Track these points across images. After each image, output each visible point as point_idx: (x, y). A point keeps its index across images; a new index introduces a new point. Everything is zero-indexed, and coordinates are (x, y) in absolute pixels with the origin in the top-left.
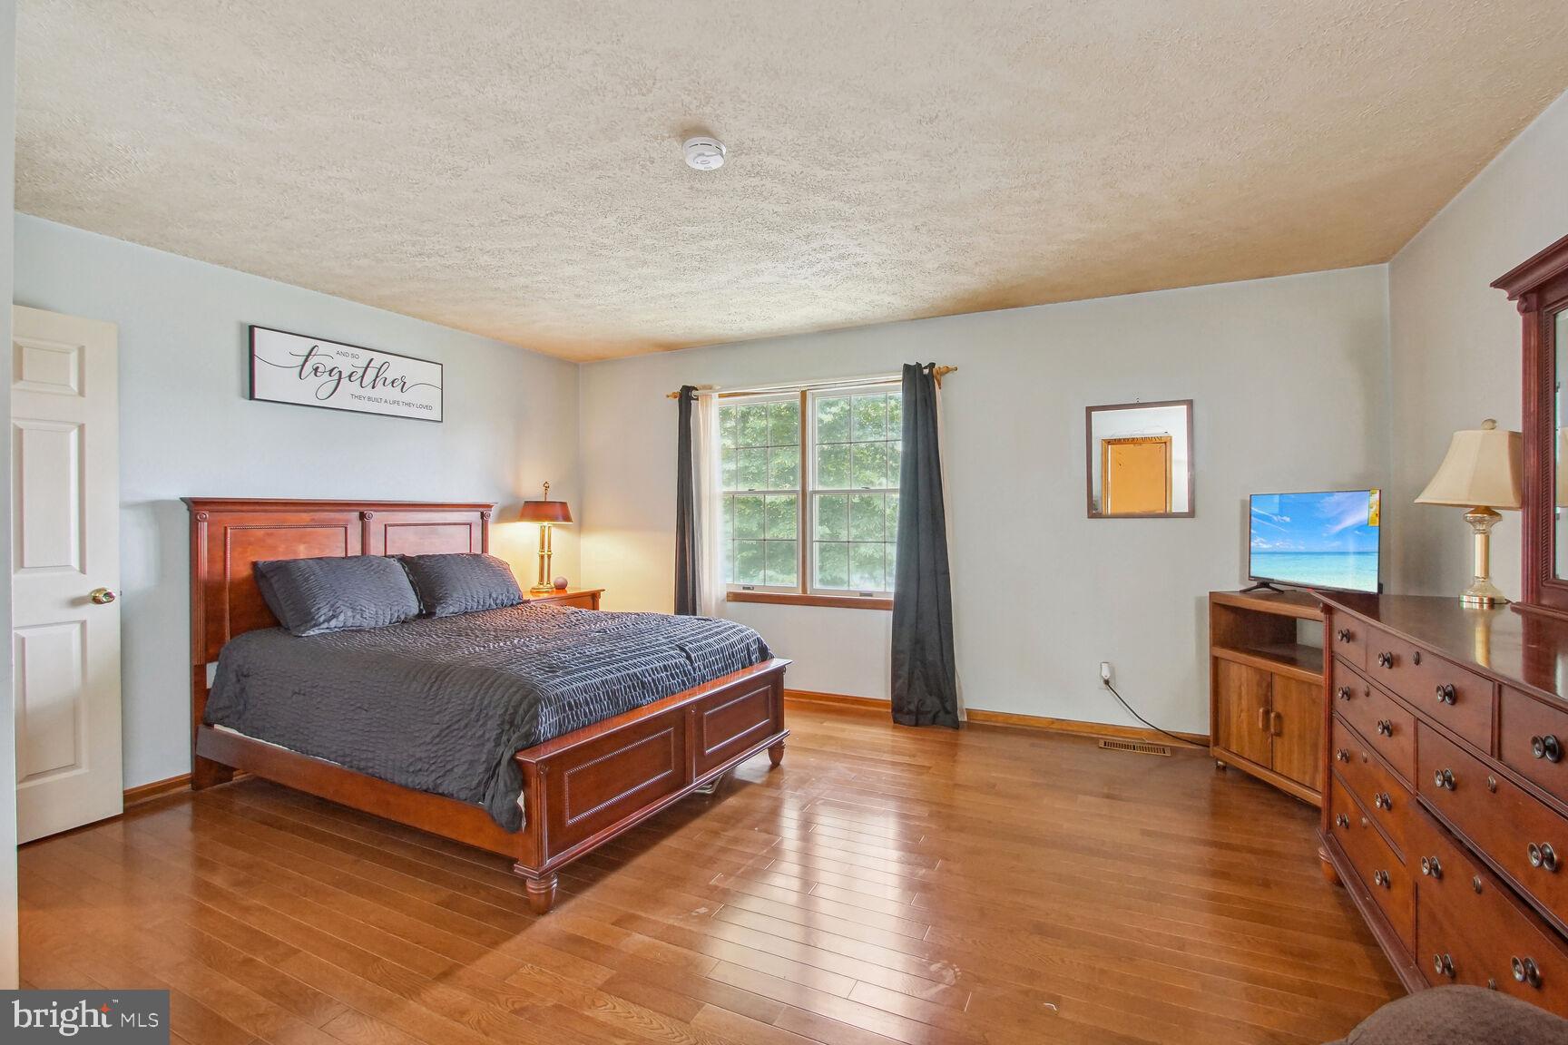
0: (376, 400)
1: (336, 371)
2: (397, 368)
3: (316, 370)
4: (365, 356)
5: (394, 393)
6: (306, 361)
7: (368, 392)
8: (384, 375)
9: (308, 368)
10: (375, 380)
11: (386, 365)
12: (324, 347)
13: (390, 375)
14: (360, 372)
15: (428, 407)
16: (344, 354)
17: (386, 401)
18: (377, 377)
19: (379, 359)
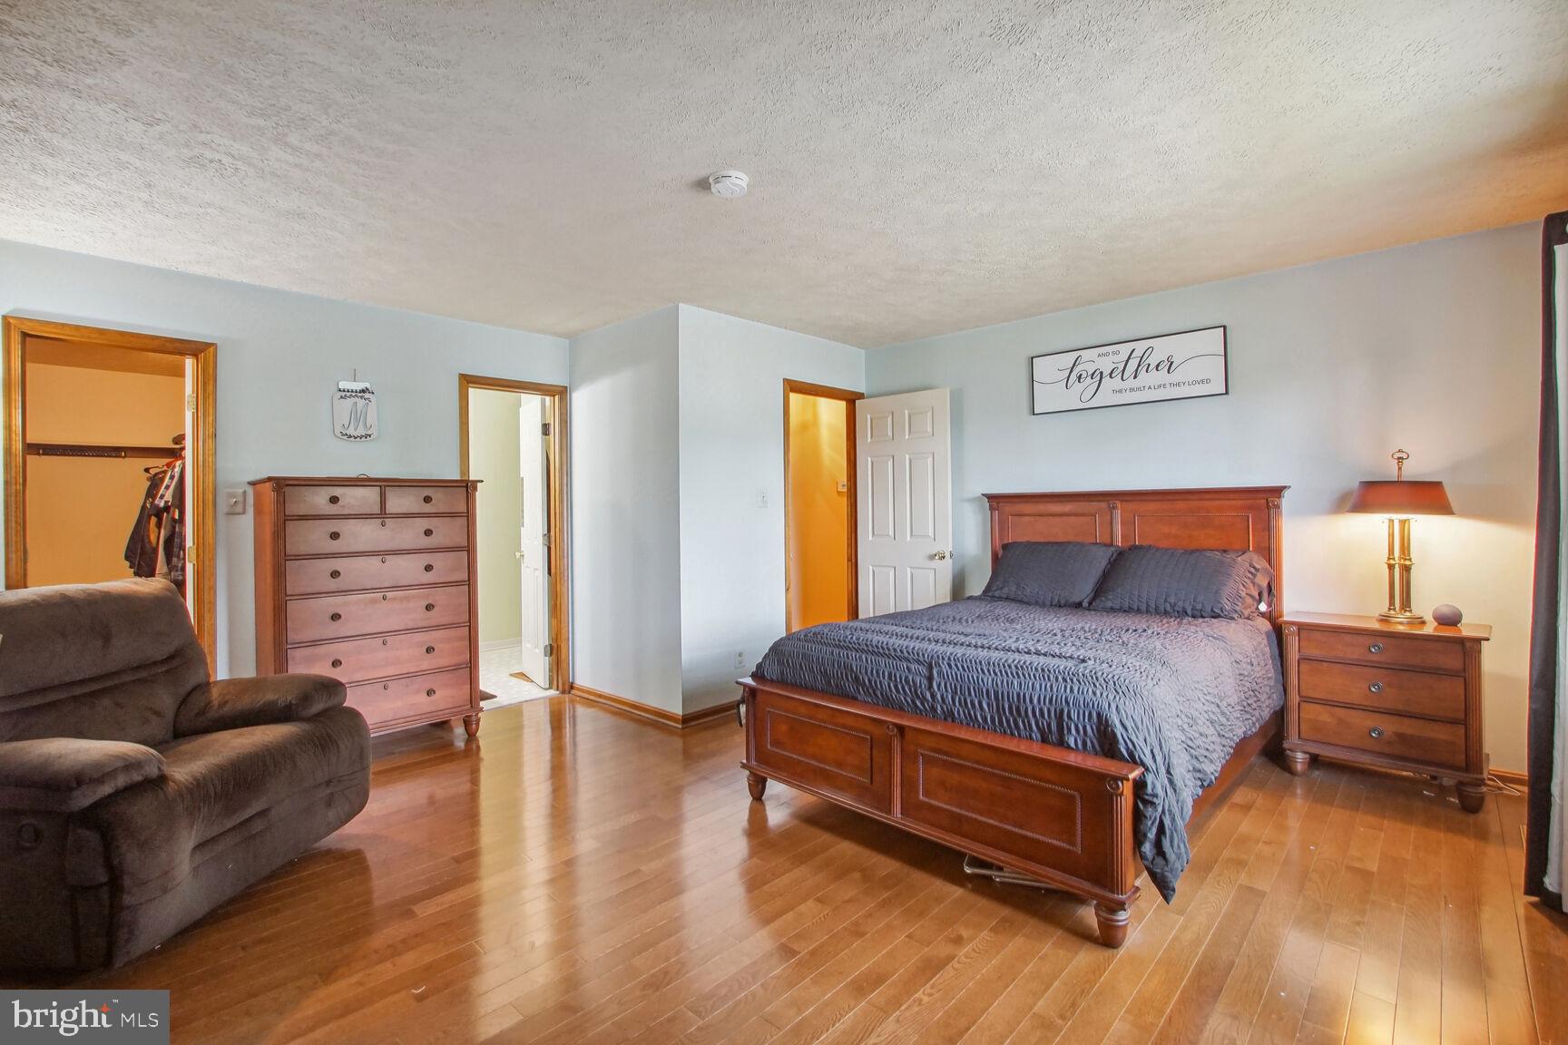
0: (1139, 389)
1: (1098, 372)
2: (1162, 349)
3: (1080, 377)
4: (1125, 349)
5: (1162, 376)
6: (1071, 372)
7: (1131, 383)
8: (1147, 362)
9: (1073, 376)
10: (1137, 370)
11: (1151, 349)
12: (1086, 354)
13: (1153, 361)
14: (1121, 366)
15: (1208, 381)
16: (1106, 355)
17: (1150, 388)
18: (1139, 365)
19: (1140, 347)
